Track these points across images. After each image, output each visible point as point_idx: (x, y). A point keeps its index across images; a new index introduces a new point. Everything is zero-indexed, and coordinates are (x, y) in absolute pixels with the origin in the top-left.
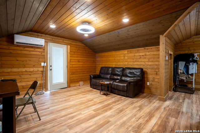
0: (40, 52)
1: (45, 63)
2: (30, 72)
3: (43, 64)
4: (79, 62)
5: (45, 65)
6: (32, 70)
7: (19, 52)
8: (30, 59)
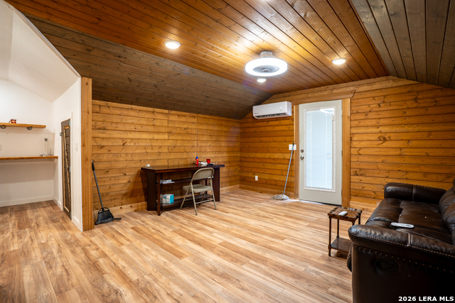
0: (287, 125)
1: (295, 145)
2: (274, 159)
3: (291, 147)
4: (385, 140)
5: (295, 148)
6: (276, 156)
7: (262, 129)
8: (275, 138)
